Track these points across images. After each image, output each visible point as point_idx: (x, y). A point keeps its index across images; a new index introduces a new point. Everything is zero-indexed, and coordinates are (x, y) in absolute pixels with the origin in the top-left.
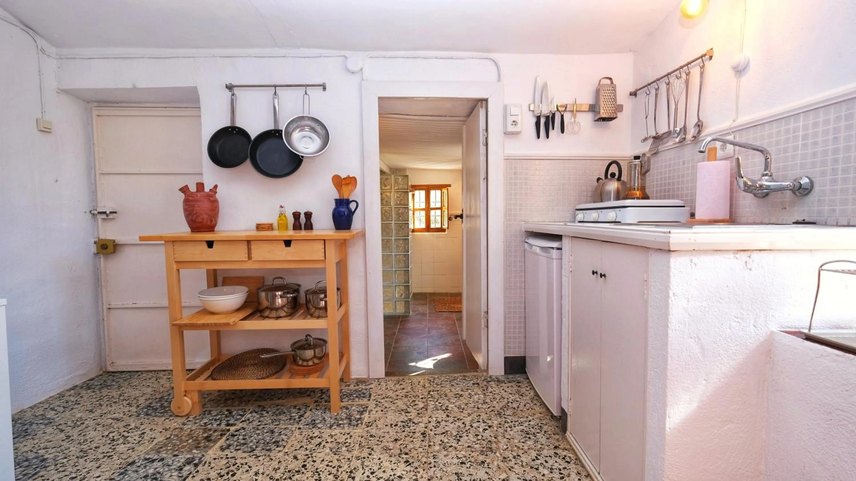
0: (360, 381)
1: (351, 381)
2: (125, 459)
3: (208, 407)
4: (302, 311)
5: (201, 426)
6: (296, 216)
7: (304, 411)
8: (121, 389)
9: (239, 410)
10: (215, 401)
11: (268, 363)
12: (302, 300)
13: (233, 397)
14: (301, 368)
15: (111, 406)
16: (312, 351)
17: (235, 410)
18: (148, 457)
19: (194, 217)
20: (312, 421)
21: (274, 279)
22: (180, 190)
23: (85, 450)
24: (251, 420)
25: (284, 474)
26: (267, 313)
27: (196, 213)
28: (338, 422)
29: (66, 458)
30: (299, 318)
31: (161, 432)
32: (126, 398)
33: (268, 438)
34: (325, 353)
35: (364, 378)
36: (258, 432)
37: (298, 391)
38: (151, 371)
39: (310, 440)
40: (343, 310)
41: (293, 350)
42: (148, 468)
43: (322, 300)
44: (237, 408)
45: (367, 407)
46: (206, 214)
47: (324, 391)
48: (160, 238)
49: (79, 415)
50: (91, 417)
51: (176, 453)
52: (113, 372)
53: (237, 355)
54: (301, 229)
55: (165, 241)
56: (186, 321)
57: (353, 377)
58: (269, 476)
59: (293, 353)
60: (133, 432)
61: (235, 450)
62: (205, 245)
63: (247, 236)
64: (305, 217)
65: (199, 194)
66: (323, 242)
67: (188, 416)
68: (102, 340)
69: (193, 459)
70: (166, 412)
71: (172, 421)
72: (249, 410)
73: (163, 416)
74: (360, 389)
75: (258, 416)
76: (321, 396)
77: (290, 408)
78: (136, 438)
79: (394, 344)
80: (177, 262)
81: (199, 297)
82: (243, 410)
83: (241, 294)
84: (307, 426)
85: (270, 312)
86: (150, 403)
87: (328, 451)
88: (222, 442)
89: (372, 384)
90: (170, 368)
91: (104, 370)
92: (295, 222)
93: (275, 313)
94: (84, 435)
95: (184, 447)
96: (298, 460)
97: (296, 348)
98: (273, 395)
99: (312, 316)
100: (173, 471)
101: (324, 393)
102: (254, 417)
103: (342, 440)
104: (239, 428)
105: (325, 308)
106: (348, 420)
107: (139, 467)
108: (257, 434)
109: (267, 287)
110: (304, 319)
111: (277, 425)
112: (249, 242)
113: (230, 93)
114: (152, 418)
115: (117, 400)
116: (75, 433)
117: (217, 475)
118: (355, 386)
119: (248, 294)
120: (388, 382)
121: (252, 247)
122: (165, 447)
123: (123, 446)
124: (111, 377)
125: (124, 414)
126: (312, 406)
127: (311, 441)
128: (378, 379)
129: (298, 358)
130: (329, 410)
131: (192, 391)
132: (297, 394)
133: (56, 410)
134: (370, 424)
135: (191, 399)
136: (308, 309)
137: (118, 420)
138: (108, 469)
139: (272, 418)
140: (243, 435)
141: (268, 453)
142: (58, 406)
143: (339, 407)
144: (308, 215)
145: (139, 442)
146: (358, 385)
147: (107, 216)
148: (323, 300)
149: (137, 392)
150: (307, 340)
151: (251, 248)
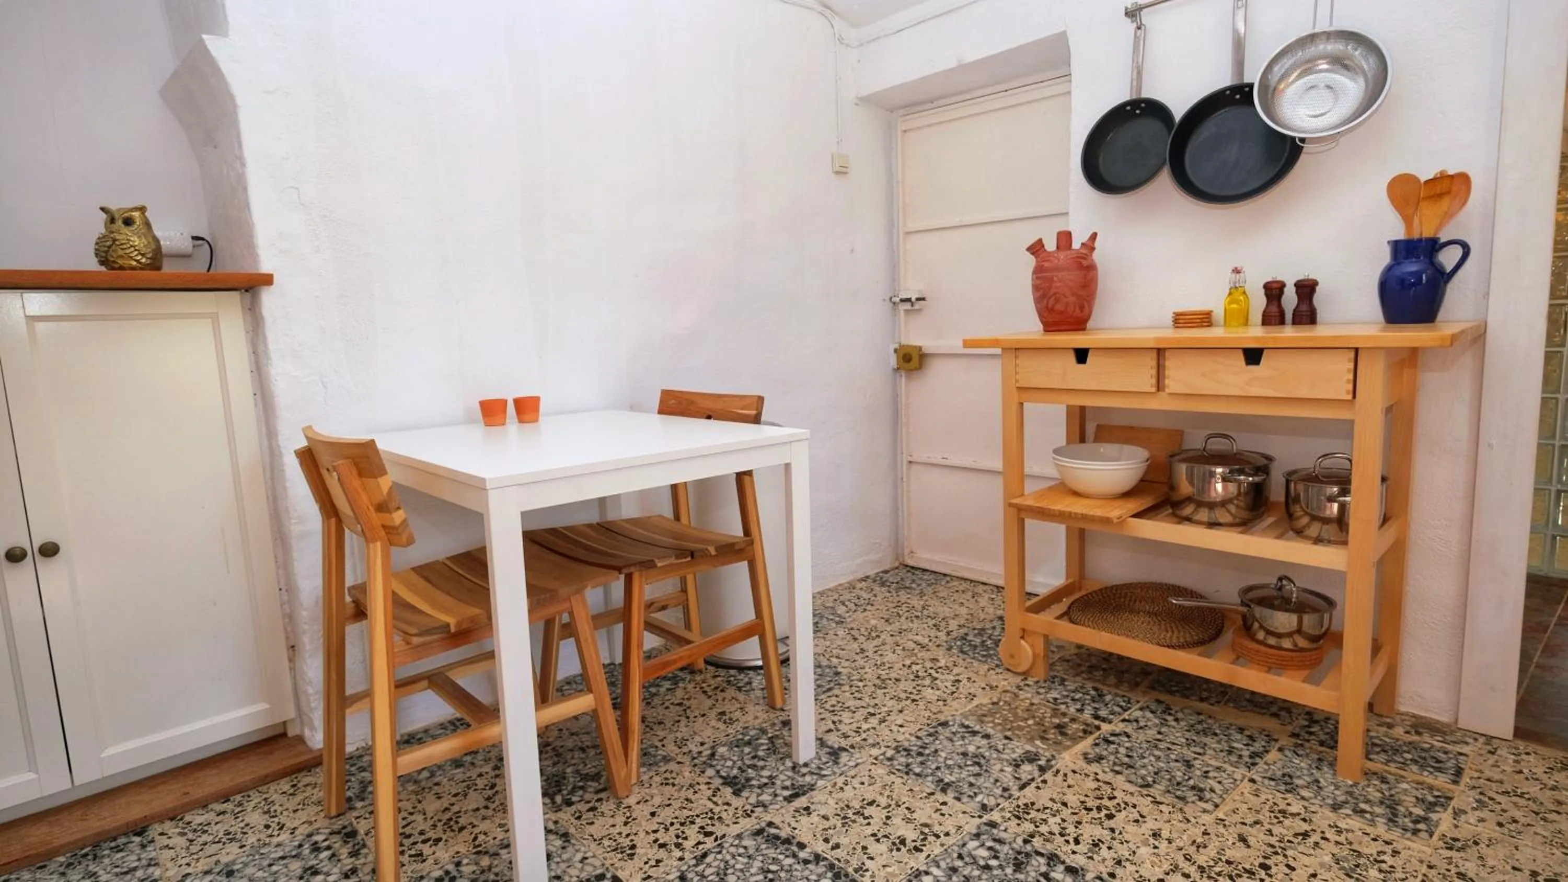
0: (1420, 725)
1: (1398, 718)
2: (935, 714)
3: (1058, 671)
4: (1270, 520)
5: (1048, 701)
6: (1274, 291)
7: (1264, 747)
8: (924, 598)
9: (1117, 695)
10: (1071, 664)
11: (1185, 618)
12: (1276, 493)
13: (1104, 666)
14: (1263, 648)
15: (912, 621)
16: (1294, 618)
17: (1110, 693)
18: (967, 723)
19: (1051, 302)
20: (1284, 775)
21: (1211, 436)
22: (1028, 249)
23: (883, 677)
24: (1142, 724)
25: (1216, 863)
26: (1188, 510)
27: (1055, 294)
28: (1357, 804)
29: (861, 681)
30: (1264, 533)
31: (983, 688)
32: (932, 615)
33: (1179, 774)
34: (1328, 629)
35: (1438, 722)
36: (1157, 753)
37: (1248, 696)
38: (965, 580)
39: (1279, 815)
40: (1391, 532)
41: (1243, 604)
42: (967, 741)
43: (1331, 499)
44: (1114, 690)
45: (1451, 799)
46: (1074, 294)
47: (1316, 717)
48: (994, 343)
49: (873, 622)
50: (888, 629)
51: (1008, 734)
52: (913, 568)
53: (1117, 586)
54: (1282, 322)
55: (1003, 349)
56: (1030, 502)
57: (1402, 709)
58: (1184, 852)
59: (1244, 609)
60: (943, 674)
61: (1112, 770)
62: (1072, 358)
63: (1159, 340)
64: (1297, 292)
65: (1062, 255)
66: (1352, 355)
67: (1025, 675)
68: (900, 513)
69: (1036, 755)
70: (990, 656)
71: (1001, 677)
72: (1138, 702)
73: (985, 662)
74: (1427, 746)
75: (1157, 721)
76: (1309, 726)
77: (1228, 728)
78: (949, 684)
79: (1540, 656)
80: (1021, 389)
81: (1054, 458)
82: (1126, 699)
83: (1135, 463)
84: (1273, 783)
85: (1195, 510)
86: (966, 634)
87: (1328, 859)
88: (1085, 745)
89: (1467, 743)
90: (1001, 582)
91: (901, 560)
92: (1267, 305)
93: (1207, 514)
94: (881, 655)
95: (1021, 728)
96: (1249, 847)
97: (1251, 600)
98: (1188, 689)
99: (1300, 533)
100: (1005, 764)
101: (1317, 722)
102: (1149, 720)
103: (1371, 849)
104: (1118, 731)
105: (1341, 521)
106: (1388, 810)
107: (954, 733)
108: (1154, 756)
109: (1191, 454)
110: (1280, 537)
111: (1199, 754)
112: (1160, 352)
113: (1135, 25)
114: (969, 660)
115: (919, 614)
116: (870, 646)
117: (1079, 804)
118: (1407, 732)
119: (1149, 466)
120: (1524, 757)
121: (1167, 363)
122: (991, 716)
123: (930, 690)
124: (909, 574)
125: (930, 640)
126: (1285, 741)
127: (1281, 819)
128: (1489, 739)
129: (1256, 625)
130: (1332, 765)
131: (1035, 633)
132: (1244, 704)
133: (847, 606)
134: (1459, 844)
135: (1032, 646)
136: (1290, 516)
137: (923, 647)
138: (913, 719)
139: (1188, 735)
140: (1127, 748)
141: (1180, 804)
142: (849, 600)
143: (1362, 769)
144: (1306, 289)
145: (953, 693)
146: (1418, 733)
147: (912, 305)
148: (1335, 501)
149: (946, 609)
150: (1280, 589)
151: (1164, 366)
